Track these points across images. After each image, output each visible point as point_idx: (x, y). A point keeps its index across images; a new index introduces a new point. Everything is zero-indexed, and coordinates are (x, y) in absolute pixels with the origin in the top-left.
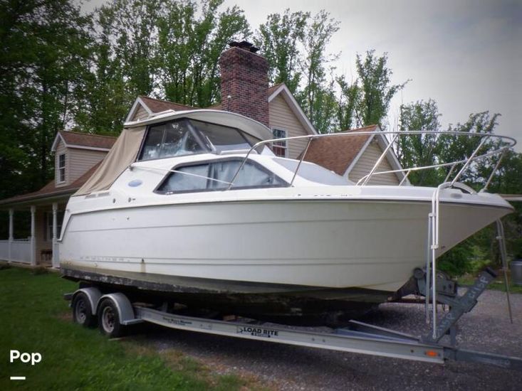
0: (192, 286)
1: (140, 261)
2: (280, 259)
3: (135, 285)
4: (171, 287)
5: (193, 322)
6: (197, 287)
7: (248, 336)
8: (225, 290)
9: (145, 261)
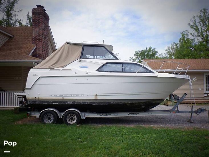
0: (120, 102)
1: (95, 95)
2: (153, 92)
3: (91, 104)
4: (111, 103)
5: (111, 114)
6: (121, 102)
7: (130, 115)
8: (131, 102)
9: (98, 95)
